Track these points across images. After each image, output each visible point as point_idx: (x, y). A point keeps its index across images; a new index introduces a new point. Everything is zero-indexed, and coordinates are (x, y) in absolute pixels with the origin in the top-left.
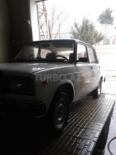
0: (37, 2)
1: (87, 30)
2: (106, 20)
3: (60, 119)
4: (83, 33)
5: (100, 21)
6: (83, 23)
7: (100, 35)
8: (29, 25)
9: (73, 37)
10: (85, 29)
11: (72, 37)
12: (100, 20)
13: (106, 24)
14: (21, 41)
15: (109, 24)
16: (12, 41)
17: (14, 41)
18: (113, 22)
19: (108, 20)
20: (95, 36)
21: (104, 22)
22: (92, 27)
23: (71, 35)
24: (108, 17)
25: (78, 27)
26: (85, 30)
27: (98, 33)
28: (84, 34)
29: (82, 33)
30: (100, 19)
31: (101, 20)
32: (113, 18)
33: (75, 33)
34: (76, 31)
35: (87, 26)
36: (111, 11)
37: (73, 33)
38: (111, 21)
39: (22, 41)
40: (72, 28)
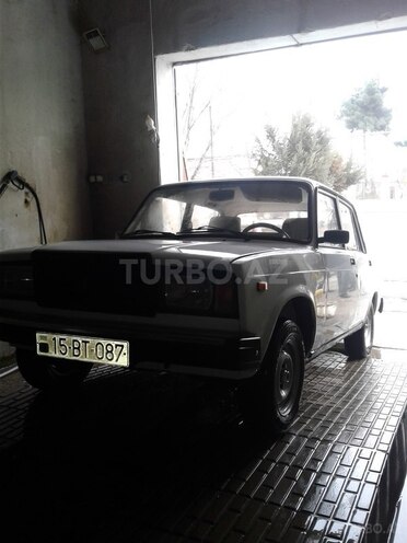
0: (174, 64)
1: (307, 149)
2: (366, 117)
3: (284, 393)
4: (295, 158)
5: (348, 122)
6: (295, 126)
7: (349, 166)
8: (152, 132)
9: (260, 169)
10: (300, 145)
11: (255, 171)
12: (345, 118)
13: (365, 131)
14: (122, 178)
15: (376, 129)
16: (92, 179)
17: (100, 178)
18: (390, 126)
19: (371, 119)
20: (332, 171)
21: (361, 124)
22: (323, 141)
23: (254, 164)
24: (374, 108)
25: (276, 139)
26: (301, 151)
27: (341, 160)
28: (298, 162)
29: (290, 157)
30: (345, 113)
31: (348, 115)
32: (390, 111)
33: (267, 159)
34: (270, 149)
35: (308, 138)
36: (384, 90)
37: (262, 156)
38: (382, 121)
39: (125, 180)
40: (258, 141)
